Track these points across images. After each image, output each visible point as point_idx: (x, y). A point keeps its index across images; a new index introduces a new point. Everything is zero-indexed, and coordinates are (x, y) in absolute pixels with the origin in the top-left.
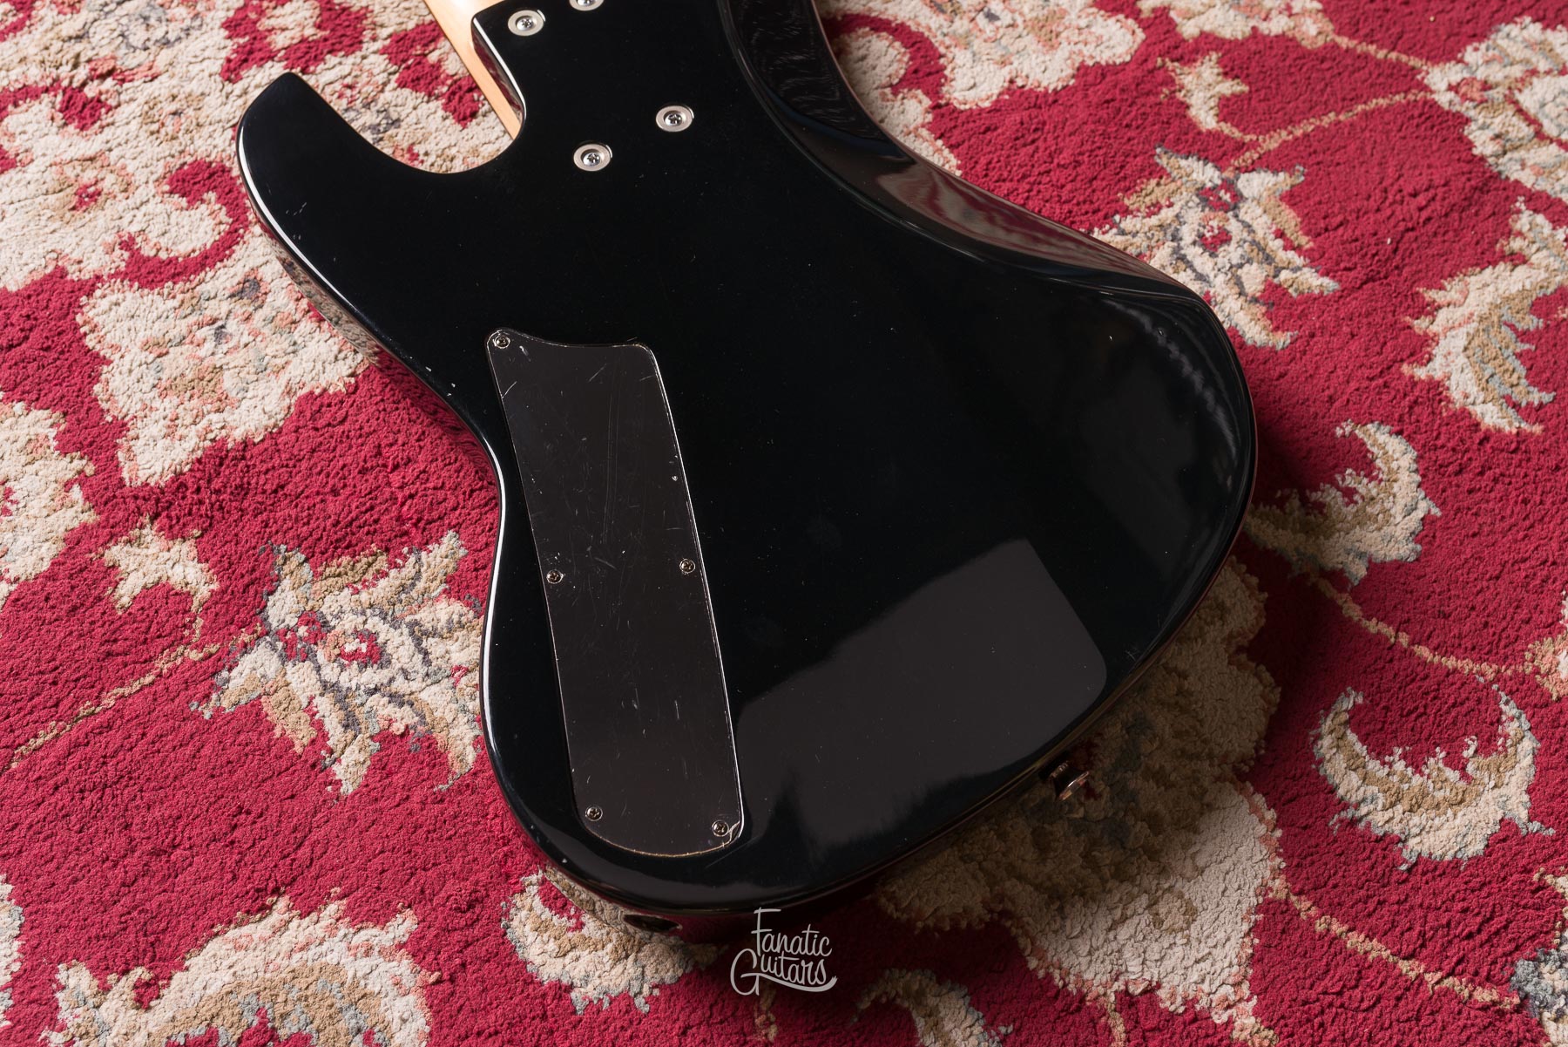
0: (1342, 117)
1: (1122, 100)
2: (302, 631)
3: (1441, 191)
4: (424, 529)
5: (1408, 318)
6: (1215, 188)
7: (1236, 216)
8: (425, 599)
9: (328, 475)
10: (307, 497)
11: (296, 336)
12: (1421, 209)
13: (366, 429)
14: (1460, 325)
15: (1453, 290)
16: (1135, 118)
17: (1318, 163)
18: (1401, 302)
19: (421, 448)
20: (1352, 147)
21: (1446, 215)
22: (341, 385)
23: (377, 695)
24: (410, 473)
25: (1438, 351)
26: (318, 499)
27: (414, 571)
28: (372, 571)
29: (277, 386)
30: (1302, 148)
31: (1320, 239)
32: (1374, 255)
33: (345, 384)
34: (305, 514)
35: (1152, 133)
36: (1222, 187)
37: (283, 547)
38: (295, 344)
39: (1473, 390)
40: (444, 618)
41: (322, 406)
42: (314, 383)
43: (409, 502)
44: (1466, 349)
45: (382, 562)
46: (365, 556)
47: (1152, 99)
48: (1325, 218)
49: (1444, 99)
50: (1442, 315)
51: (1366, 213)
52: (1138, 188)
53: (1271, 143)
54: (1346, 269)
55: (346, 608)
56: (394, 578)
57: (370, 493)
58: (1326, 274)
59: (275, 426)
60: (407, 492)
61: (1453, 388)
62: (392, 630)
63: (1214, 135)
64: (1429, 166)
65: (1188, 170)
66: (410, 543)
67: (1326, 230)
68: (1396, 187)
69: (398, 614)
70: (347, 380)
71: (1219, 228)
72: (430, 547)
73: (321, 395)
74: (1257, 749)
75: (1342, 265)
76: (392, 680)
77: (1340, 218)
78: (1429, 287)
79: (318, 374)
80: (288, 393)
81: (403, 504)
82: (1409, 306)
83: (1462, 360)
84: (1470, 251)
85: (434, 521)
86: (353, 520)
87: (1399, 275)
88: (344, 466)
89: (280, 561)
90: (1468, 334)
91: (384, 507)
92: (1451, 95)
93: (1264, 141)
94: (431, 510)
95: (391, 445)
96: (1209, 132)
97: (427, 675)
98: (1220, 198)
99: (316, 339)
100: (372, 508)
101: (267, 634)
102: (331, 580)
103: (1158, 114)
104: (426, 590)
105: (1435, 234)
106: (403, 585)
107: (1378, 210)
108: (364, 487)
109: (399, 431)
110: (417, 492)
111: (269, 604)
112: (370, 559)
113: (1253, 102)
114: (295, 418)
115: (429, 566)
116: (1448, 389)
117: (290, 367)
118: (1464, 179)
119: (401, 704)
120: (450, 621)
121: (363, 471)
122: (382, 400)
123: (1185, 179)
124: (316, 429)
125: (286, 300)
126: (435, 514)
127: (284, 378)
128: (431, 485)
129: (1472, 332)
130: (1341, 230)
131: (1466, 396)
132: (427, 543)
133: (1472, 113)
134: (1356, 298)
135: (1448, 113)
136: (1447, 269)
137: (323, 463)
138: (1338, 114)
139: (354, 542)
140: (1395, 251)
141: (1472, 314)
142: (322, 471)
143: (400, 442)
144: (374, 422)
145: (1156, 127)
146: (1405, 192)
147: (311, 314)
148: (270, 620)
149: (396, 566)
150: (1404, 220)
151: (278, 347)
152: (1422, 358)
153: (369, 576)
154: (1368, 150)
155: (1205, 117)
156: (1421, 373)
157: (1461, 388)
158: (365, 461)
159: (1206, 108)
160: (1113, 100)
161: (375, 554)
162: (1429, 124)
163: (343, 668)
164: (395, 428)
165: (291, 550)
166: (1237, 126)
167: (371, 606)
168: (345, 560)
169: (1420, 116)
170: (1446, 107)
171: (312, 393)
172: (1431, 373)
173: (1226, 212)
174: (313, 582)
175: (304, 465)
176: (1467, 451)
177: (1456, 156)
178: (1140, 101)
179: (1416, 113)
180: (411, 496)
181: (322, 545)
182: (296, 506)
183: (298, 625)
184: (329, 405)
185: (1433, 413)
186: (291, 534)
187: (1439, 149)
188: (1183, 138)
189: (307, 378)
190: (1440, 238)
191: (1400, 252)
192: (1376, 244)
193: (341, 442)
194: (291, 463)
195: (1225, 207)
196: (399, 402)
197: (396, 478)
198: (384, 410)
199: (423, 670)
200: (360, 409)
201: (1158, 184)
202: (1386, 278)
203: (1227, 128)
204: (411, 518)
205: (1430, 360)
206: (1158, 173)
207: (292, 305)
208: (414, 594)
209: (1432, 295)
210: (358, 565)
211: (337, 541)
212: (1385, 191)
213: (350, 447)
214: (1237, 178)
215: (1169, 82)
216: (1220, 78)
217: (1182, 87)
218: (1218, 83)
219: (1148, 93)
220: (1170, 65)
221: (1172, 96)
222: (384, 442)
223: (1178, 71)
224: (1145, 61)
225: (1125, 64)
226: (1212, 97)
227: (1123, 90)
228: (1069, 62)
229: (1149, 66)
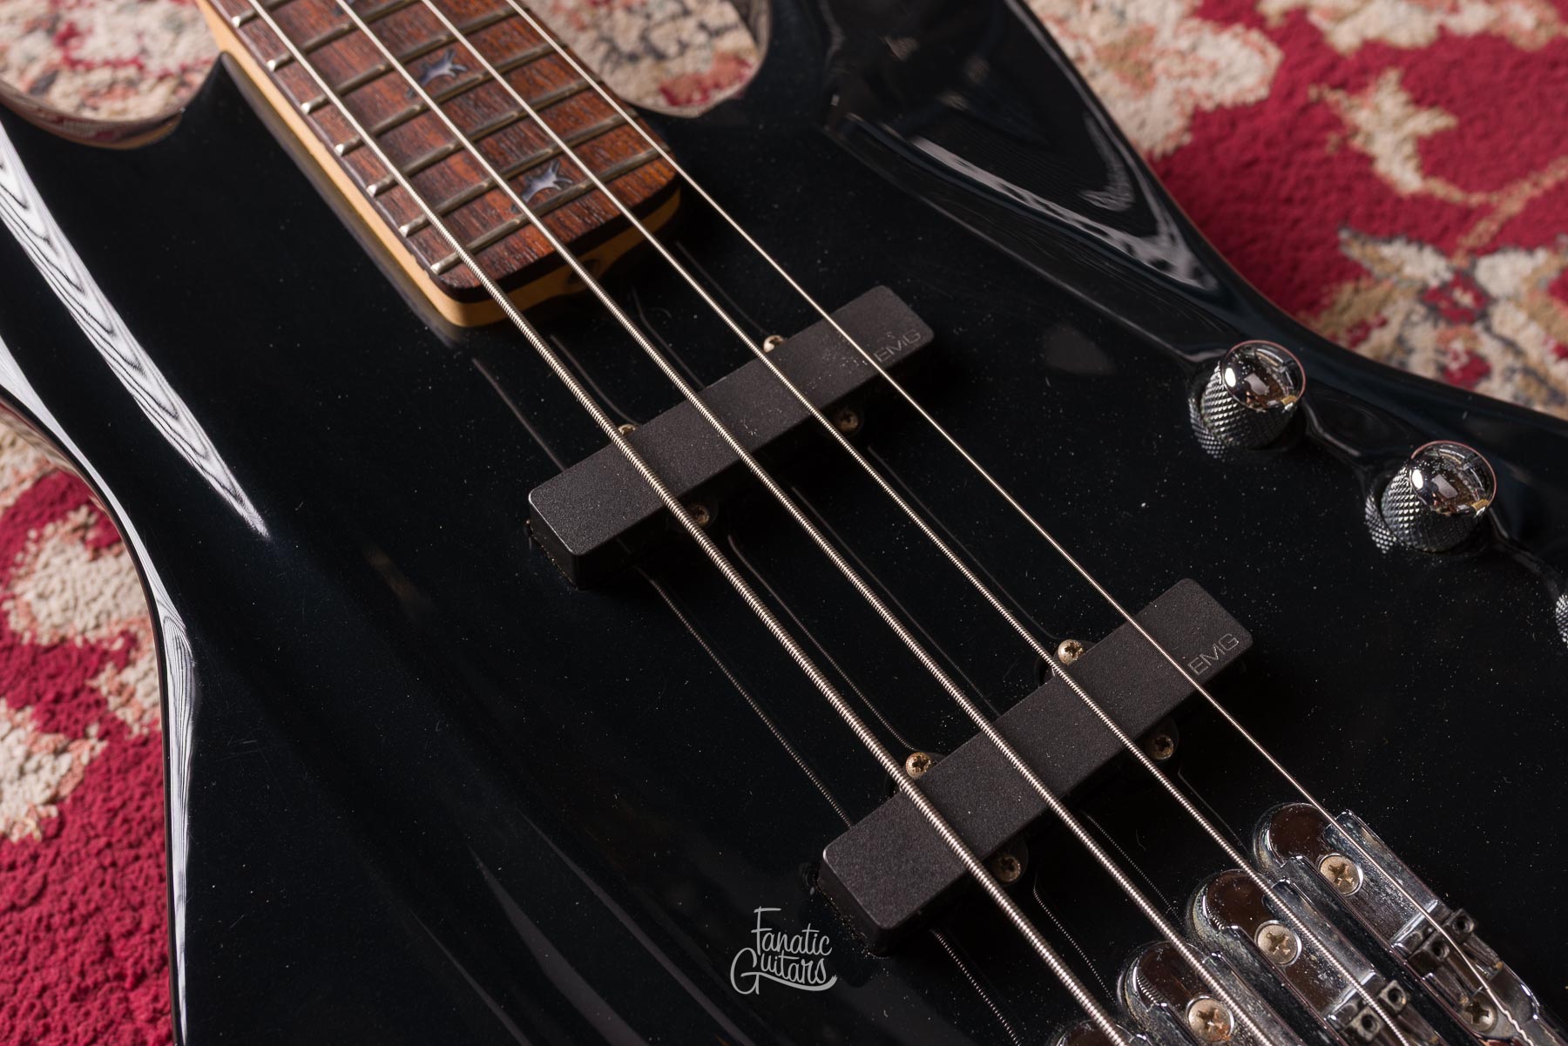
1: (1271, 159)
6: (1444, 290)
7: (1489, 330)
13: (81, 908)
16: (1297, 187)
22: (33, 823)
30: (1557, 206)
33: (40, 821)
35: (1327, 207)
36: (1454, 284)
47: (1315, 154)
52: (1326, 301)
53: (1512, 204)
63: (1422, 201)
65: (1398, 262)
70: (43, 811)
71: (1466, 356)
93: (1501, 201)
95: (129, 934)
96: (1414, 197)
98: (1455, 304)
103: (1329, 176)
109: (142, 904)
113: (1469, 142)
122: (109, 845)
123: (1395, 278)
143: (145, 925)
144: (95, 893)
145: (1333, 197)
155: (1405, 176)
158: (82, 975)
159: (1399, 158)
160: (1256, 160)
166: (1454, 181)
173: (1472, 323)
178: (1299, 158)
184: (13, 864)
188: (1377, 210)
193: (36, 940)
196: (139, 843)
198: (114, 864)
200: (67, 868)
201: (1357, 291)
203: (1440, 188)
206: (1353, 271)
213: (54, 949)
214: (1474, 266)
215: (1335, 122)
216: (1411, 109)
217: (1356, 130)
218: (1408, 117)
219: (1307, 145)
220: (1334, 97)
221: (1344, 147)
222: (116, 930)
223: (1345, 103)
224: (1290, 94)
225: (1261, 104)
226: (1405, 140)
227: (1269, 144)
228: (1177, 108)
229: (1298, 101)
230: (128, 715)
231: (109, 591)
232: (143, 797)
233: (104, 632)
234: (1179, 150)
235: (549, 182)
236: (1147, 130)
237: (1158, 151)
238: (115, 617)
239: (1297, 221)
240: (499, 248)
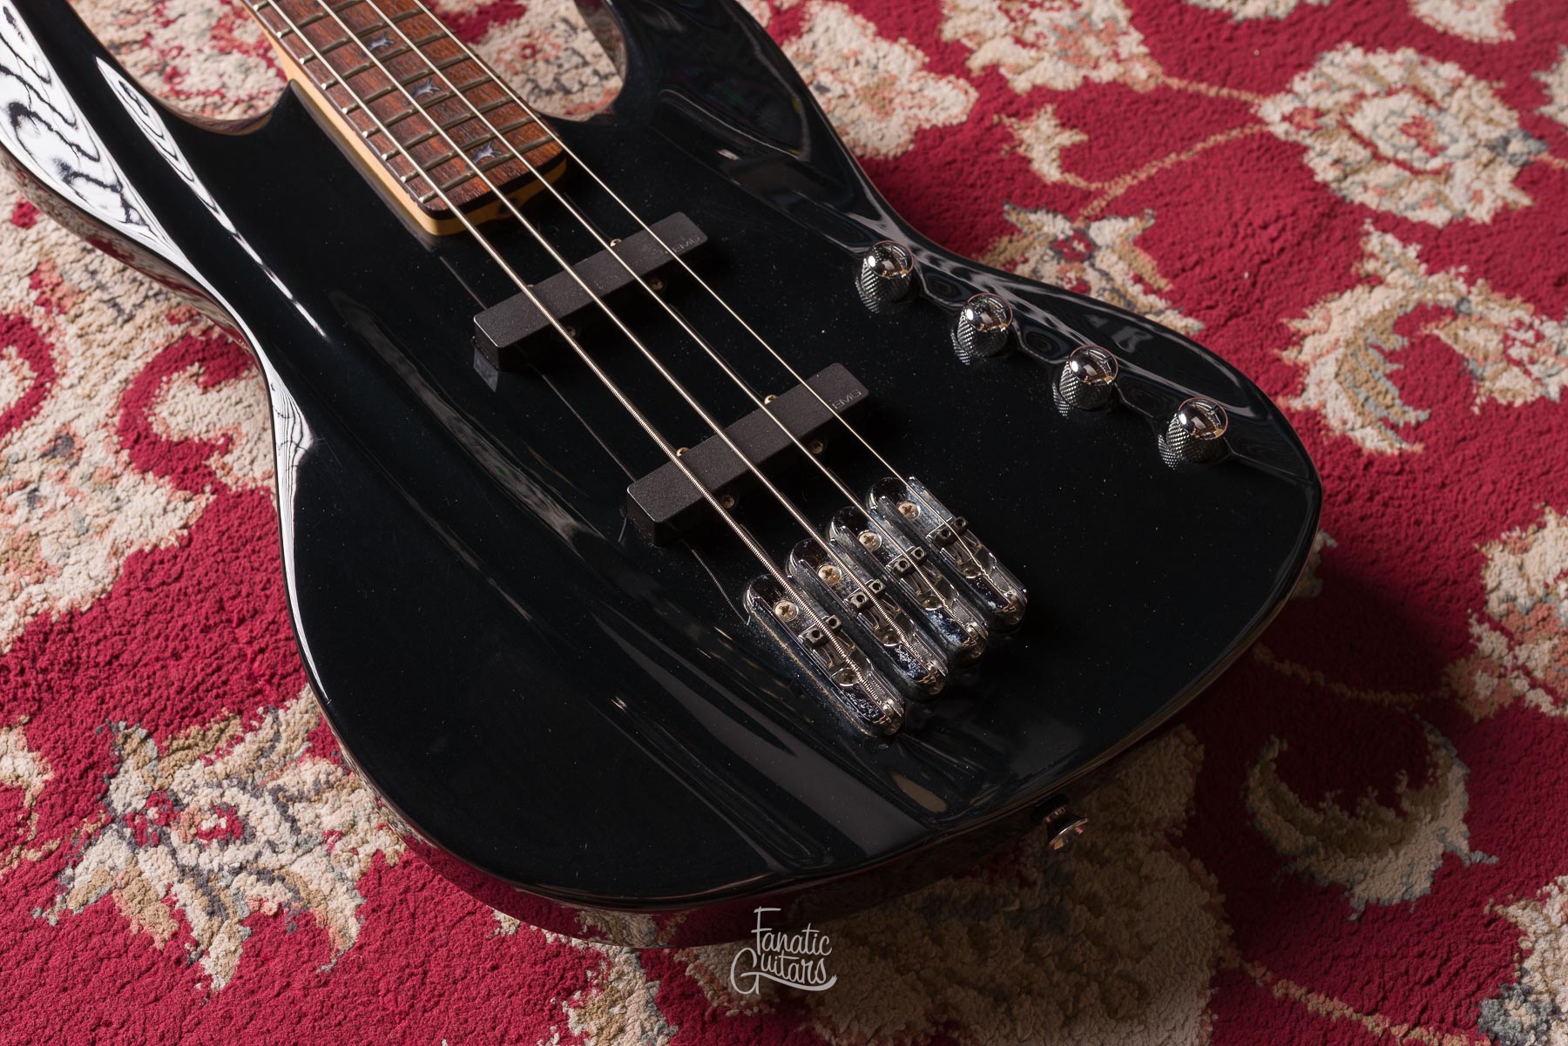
0: (1183, 157)
1: (964, 161)
2: (152, 813)
3: (1289, 220)
4: (279, 685)
5: (1276, 351)
6: (1068, 240)
7: (1093, 265)
8: (287, 760)
9: (167, 639)
10: (146, 665)
11: (119, 491)
12: (1273, 240)
13: (205, 584)
14: (1328, 352)
15: (1315, 318)
16: (979, 177)
17: (1166, 205)
18: (1267, 336)
19: (267, 597)
20: (1197, 185)
21: (1299, 244)
22: (173, 539)
23: (243, 875)
24: (258, 625)
25: (1310, 380)
26: (158, 666)
27: (272, 732)
28: (225, 737)
29: (102, 547)
30: (1148, 191)
31: (1178, 280)
32: (1234, 291)
33: (177, 537)
34: (145, 684)
35: (998, 190)
36: (1074, 237)
37: (122, 724)
38: (118, 499)
39: (1350, 415)
40: (310, 779)
41: (153, 564)
42: (142, 540)
43: (260, 657)
44: (1337, 375)
45: (235, 727)
46: (216, 722)
47: (994, 157)
48: (1181, 258)
49: (1280, 130)
50: (1309, 344)
51: (1220, 249)
52: (990, 247)
53: (1118, 189)
54: (1210, 308)
55: (200, 782)
56: (251, 742)
57: (215, 652)
58: (1189, 314)
59: (104, 591)
60: (256, 646)
61: (1330, 415)
62: (253, 800)
63: (1060, 187)
64: (1275, 197)
65: (1039, 224)
66: (265, 702)
67: (1184, 270)
68: (1245, 221)
69: (258, 781)
70: (179, 532)
71: (1077, 279)
72: (287, 704)
73: (152, 552)
74: (1187, 811)
75: (1204, 304)
76: (258, 855)
77: (1194, 258)
78: (1292, 317)
79: (146, 530)
80: (115, 554)
81: (253, 660)
82: (1275, 339)
83: (1335, 386)
84: (1326, 277)
85: (289, 675)
86: (199, 684)
87: (1261, 308)
88: (184, 626)
89: (120, 740)
90: (1337, 360)
91: (232, 666)
92: (1286, 126)
93: (1110, 188)
94: (284, 663)
95: (234, 598)
96: (1055, 185)
97: (297, 844)
98: (1074, 249)
99: (141, 492)
100: (219, 669)
101: (113, 821)
102: (179, 755)
103: (1001, 171)
104: (287, 751)
105: (1291, 264)
106: (261, 749)
107: (1231, 246)
108: (208, 647)
109: (241, 582)
110: (267, 646)
111: (112, 787)
112: (222, 725)
113: (1094, 151)
114: (125, 580)
115: (288, 725)
116: (1325, 417)
117: (114, 526)
118: (1310, 206)
119: (272, 881)
120: (317, 782)
121: (206, 629)
122: (220, 550)
123: (1036, 233)
124: (149, 590)
125: (103, 455)
126: (289, 667)
127: (108, 538)
128: (282, 636)
129: (1340, 357)
130: (1198, 270)
131: (1345, 423)
132: (284, 700)
133: (1308, 141)
134: (1222, 336)
135: (1285, 143)
136: (1307, 297)
137: (160, 625)
138: (1179, 153)
139: (203, 708)
140: (1254, 284)
141: (1337, 340)
142: (159, 634)
143: (244, 593)
144: (213, 575)
145: (1001, 184)
146: (1255, 226)
147: (133, 465)
148: (114, 805)
149: (252, 729)
150: (1258, 253)
151: (100, 505)
152: (1295, 389)
153: (223, 744)
154: (1213, 186)
155: (1049, 170)
156: (1297, 404)
157: (1338, 414)
158: (207, 618)
159: (1048, 160)
160: (954, 161)
161: (227, 719)
162: (1268, 156)
163: (201, 849)
164: (237, 579)
165: (132, 726)
166: (1081, 175)
167: (228, 776)
168: (194, 730)
169: (1259, 148)
170: (1282, 137)
171: (141, 551)
172: (1308, 403)
173: (1082, 262)
174: (159, 758)
175: (139, 630)
176: (1353, 478)
177: (1299, 185)
178: (982, 159)
179: (1255, 146)
180: (262, 651)
181: (166, 716)
182: (134, 676)
183: (146, 808)
184: (162, 562)
185: (1314, 443)
186: (130, 708)
187: (1282, 180)
188: (1029, 192)
189: (134, 536)
190: (1295, 268)
191: (1259, 285)
192: (1235, 280)
193: (179, 600)
194: (124, 630)
195: (1080, 258)
197: (243, 633)
198: (223, 560)
199: (292, 840)
200: (196, 562)
201: (1011, 241)
202: (1248, 312)
203: (1071, 179)
204: (263, 675)
205: (1303, 390)
206: (1010, 229)
207: (111, 459)
208: (274, 757)
209: (1297, 324)
210: (210, 733)
211: (183, 709)
212: (1236, 225)
213: (189, 605)
214: (1088, 227)
215: (1008, 137)
216: (1058, 130)
217: (1021, 142)
218: (1057, 134)
219: (989, 151)
220: (1007, 121)
221: (1012, 152)
222: (226, 596)
223: (1016, 126)
224: (982, 119)
225: (962, 124)
226: (1052, 149)
227: (963, 151)
228: (906, 127)
229: (987, 123)
230: (229, 481)
231: (214, 412)
232: (240, 525)
233: (211, 435)
234: (905, 153)
235: (488, 153)
236: (885, 142)
237: (891, 154)
238: (218, 426)
239: (976, 199)
240: (458, 189)
